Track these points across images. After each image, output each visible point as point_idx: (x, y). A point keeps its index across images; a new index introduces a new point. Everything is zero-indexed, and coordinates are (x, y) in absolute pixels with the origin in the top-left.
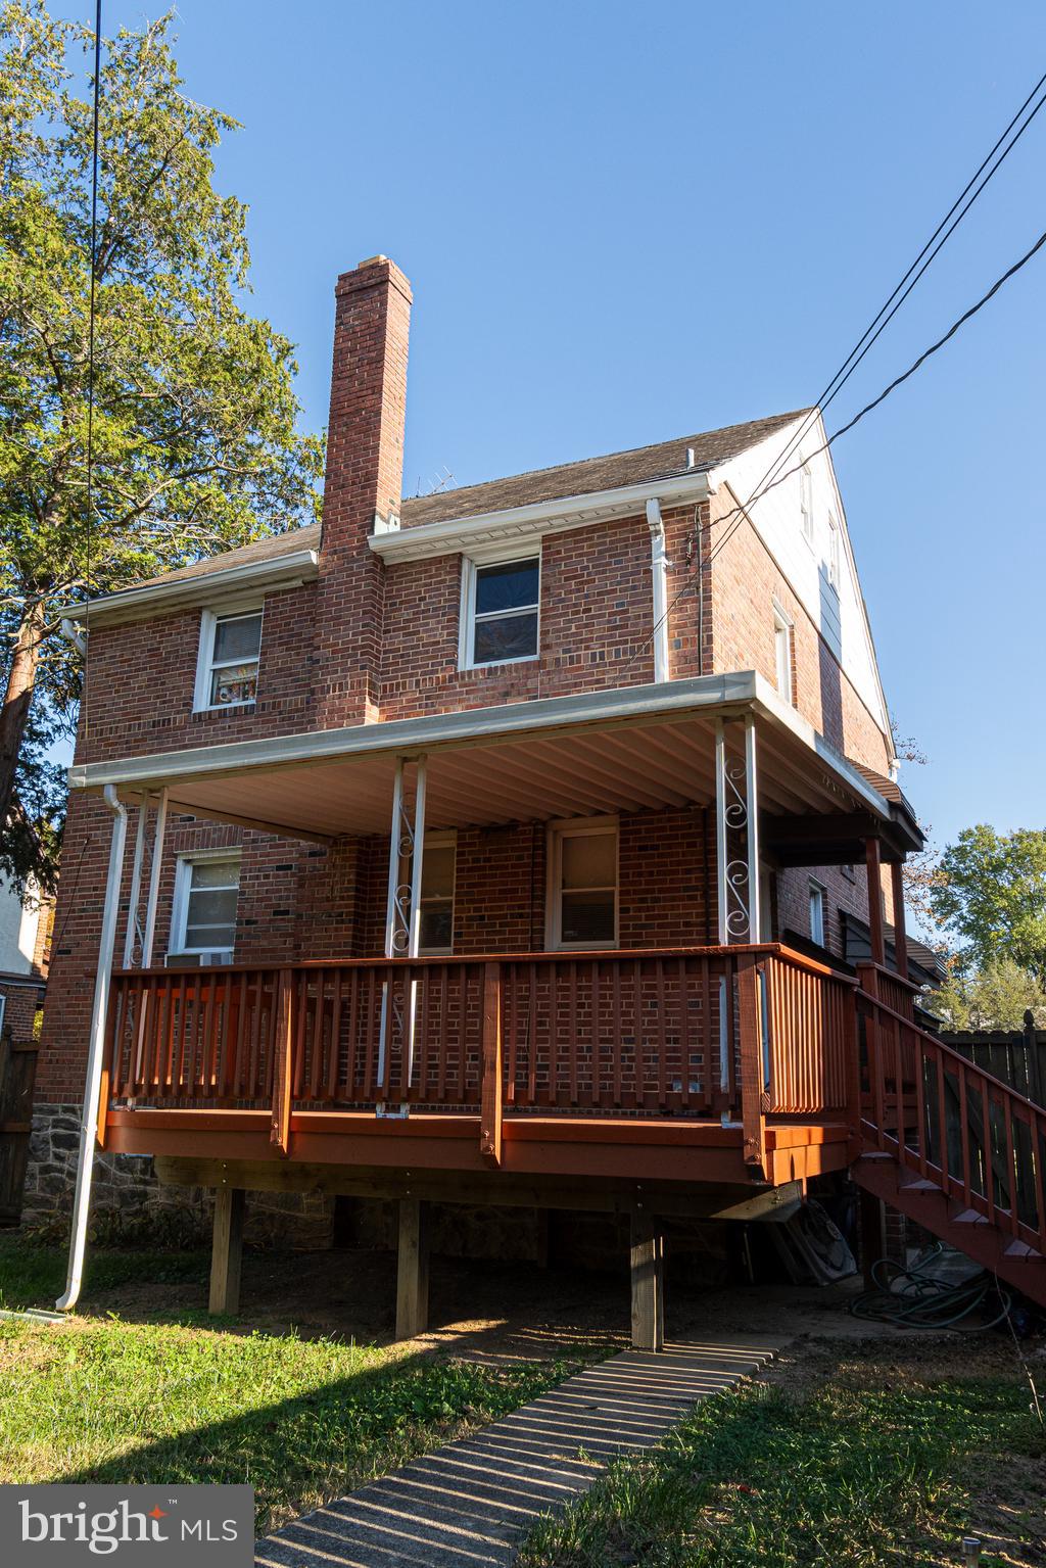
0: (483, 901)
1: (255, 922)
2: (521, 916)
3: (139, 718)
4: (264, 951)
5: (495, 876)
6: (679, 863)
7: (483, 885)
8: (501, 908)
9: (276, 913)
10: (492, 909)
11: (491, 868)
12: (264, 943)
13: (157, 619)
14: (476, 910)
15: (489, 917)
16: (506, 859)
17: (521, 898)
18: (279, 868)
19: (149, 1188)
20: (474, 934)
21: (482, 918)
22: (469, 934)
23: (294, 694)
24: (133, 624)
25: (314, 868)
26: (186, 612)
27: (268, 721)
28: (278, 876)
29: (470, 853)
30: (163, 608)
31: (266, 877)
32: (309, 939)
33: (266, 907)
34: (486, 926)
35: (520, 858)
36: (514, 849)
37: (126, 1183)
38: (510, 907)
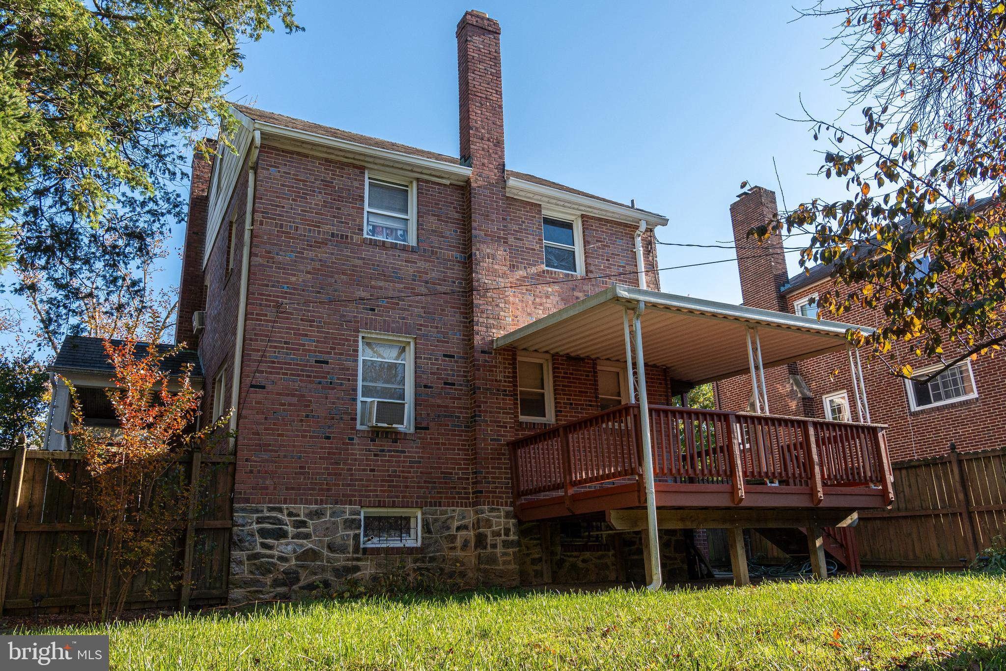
0: (571, 395)
1: (431, 387)
2: (591, 405)
3: (319, 227)
4: (439, 406)
5: (575, 383)
6: (656, 391)
7: (570, 387)
8: (580, 400)
9: (445, 384)
10: (576, 400)
11: (574, 378)
12: (439, 401)
13: (327, 160)
14: (568, 399)
15: (576, 404)
16: (581, 375)
17: (589, 397)
18: (445, 356)
19: (360, 563)
20: (569, 412)
21: (571, 404)
22: (565, 412)
23: (447, 250)
24: (306, 156)
25: (486, 361)
26: (355, 166)
27: (429, 261)
28: (445, 361)
29: (562, 369)
30: (337, 155)
31: (436, 359)
32: (486, 402)
33: (438, 379)
34: (573, 408)
35: (587, 376)
36: (584, 371)
37: (339, 560)
38: (585, 401)
